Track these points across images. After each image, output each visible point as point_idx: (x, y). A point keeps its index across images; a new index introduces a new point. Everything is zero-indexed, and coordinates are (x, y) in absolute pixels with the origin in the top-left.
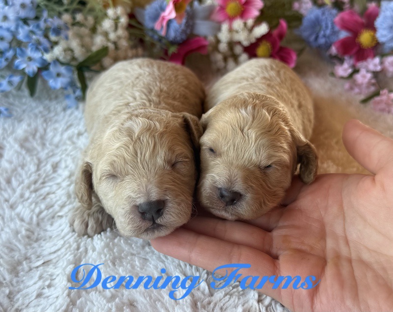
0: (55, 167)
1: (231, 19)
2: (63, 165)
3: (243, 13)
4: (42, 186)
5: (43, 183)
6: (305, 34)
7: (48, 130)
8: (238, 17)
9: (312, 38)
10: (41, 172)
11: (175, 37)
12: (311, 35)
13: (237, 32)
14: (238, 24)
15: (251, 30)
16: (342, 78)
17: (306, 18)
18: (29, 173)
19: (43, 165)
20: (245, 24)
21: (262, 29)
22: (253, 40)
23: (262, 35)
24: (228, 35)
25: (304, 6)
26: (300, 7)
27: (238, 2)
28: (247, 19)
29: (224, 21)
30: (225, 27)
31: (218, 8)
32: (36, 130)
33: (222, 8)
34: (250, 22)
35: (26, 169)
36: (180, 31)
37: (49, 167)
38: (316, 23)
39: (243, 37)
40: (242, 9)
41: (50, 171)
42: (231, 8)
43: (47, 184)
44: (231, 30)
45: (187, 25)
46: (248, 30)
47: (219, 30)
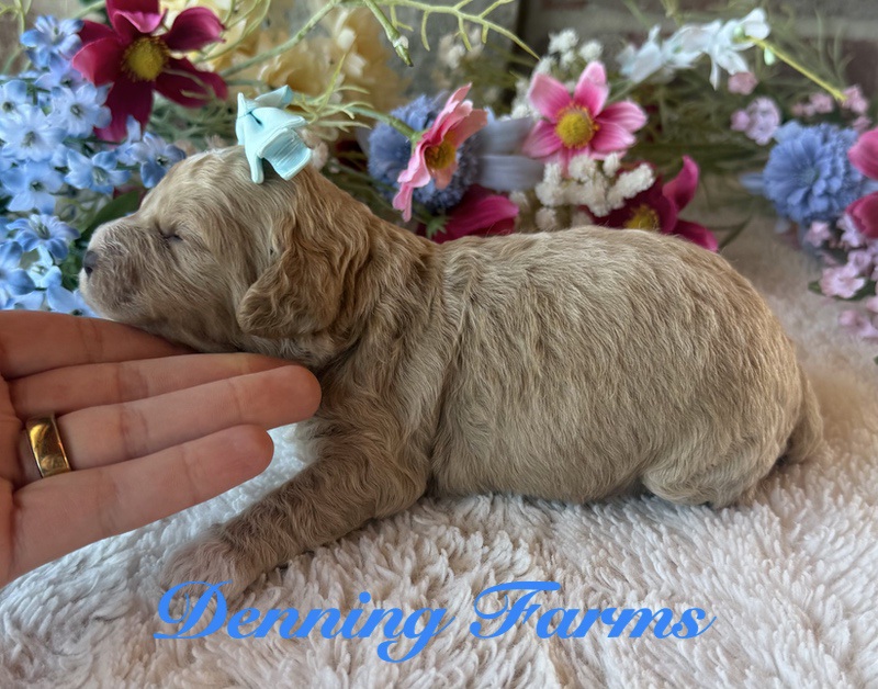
1: (568, 151)
8: (586, 144)
11: (438, 194)
13: (580, 182)
14: (583, 163)
15: (613, 180)
16: (838, 298)
20: (600, 163)
21: (640, 178)
22: (618, 205)
23: (638, 190)
24: (559, 189)
25: (761, 120)
26: (751, 124)
27: (585, 110)
29: (550, 156)
30: (552, 170)
31: (539, 124)
33: (549, 126)
34: (612, 161)
39: (593, 196)
40: (597, 128)
42: (571, 123)
44: (565, 178)
46: (606, 177)
47: (540, 176)
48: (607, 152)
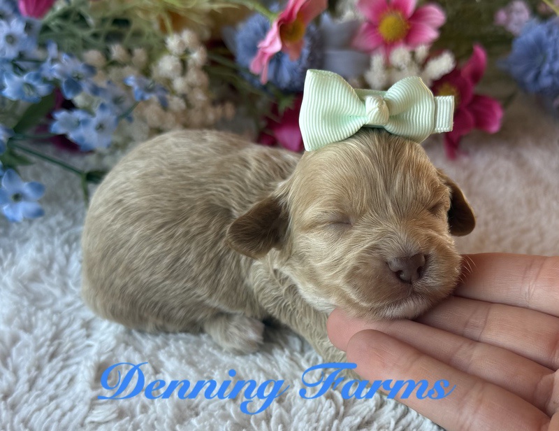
1: (388, 45)
3: (408, 35)
6: (517, 70)
8: (401, 40)
9: (530, 77)
12: (527, 71)
13: (399, 69)
14: (400, 55)
15: (423, 65)
17: (518, 40)
20: (413, 54)
21: (443, 64)
23: (443, 74)
24: (384, 76)
25: (515, 17)
26: (508, 20)
27: (400, 14)
28: (416, 45)
29: (375, 49)
30: (377, 60)
31: (365, 25)
32: (52, 259)
33: (373, 26)
34: (422, 51)
38: (537, 50)
40: (408, 27)
42: (390, 24)
44: (388, 66)
46: (418, 63)
47: (367, 65)
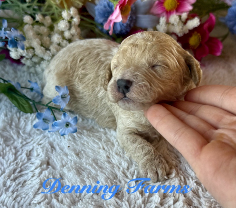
0: (29, 155)
1: (169, 13)
2: (35, 154)
4: (19, 174)
5: (21, 171)
7: (21, 119)
8: (175, 10)
10: (19, 160)
11: (121, 30)
14: (174, 18)
15: (185, 23)
18: (9, 162)
19: (19, 153)
20: (180, 17)
21: (195, 23)
22: (187, 32)
23: (194, 27)
24: (166, 28)
29: (162, 14)
30: (163, 20)
31: (157, 2)
33: (161, 3)
34: (184, 15)
35: (6, 158)
36: (125, 25)
37: (24, 156)
39: (178, 29)
41: (24, 160)
43: (23, 173)
44: (168, 23)
45: (131, 19)
46: (182, 22)
48: (182, 12)
